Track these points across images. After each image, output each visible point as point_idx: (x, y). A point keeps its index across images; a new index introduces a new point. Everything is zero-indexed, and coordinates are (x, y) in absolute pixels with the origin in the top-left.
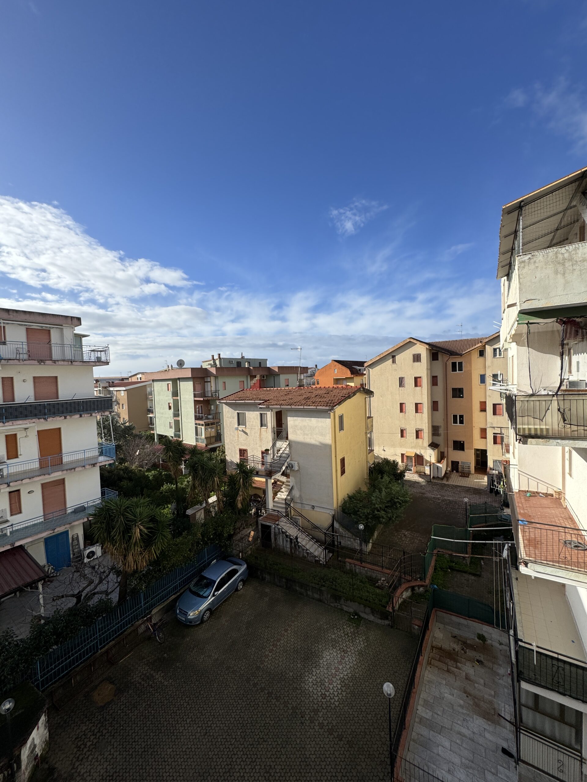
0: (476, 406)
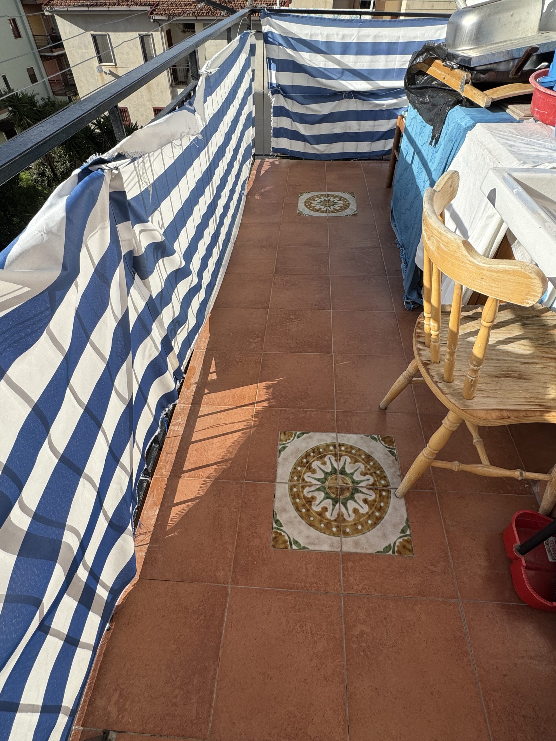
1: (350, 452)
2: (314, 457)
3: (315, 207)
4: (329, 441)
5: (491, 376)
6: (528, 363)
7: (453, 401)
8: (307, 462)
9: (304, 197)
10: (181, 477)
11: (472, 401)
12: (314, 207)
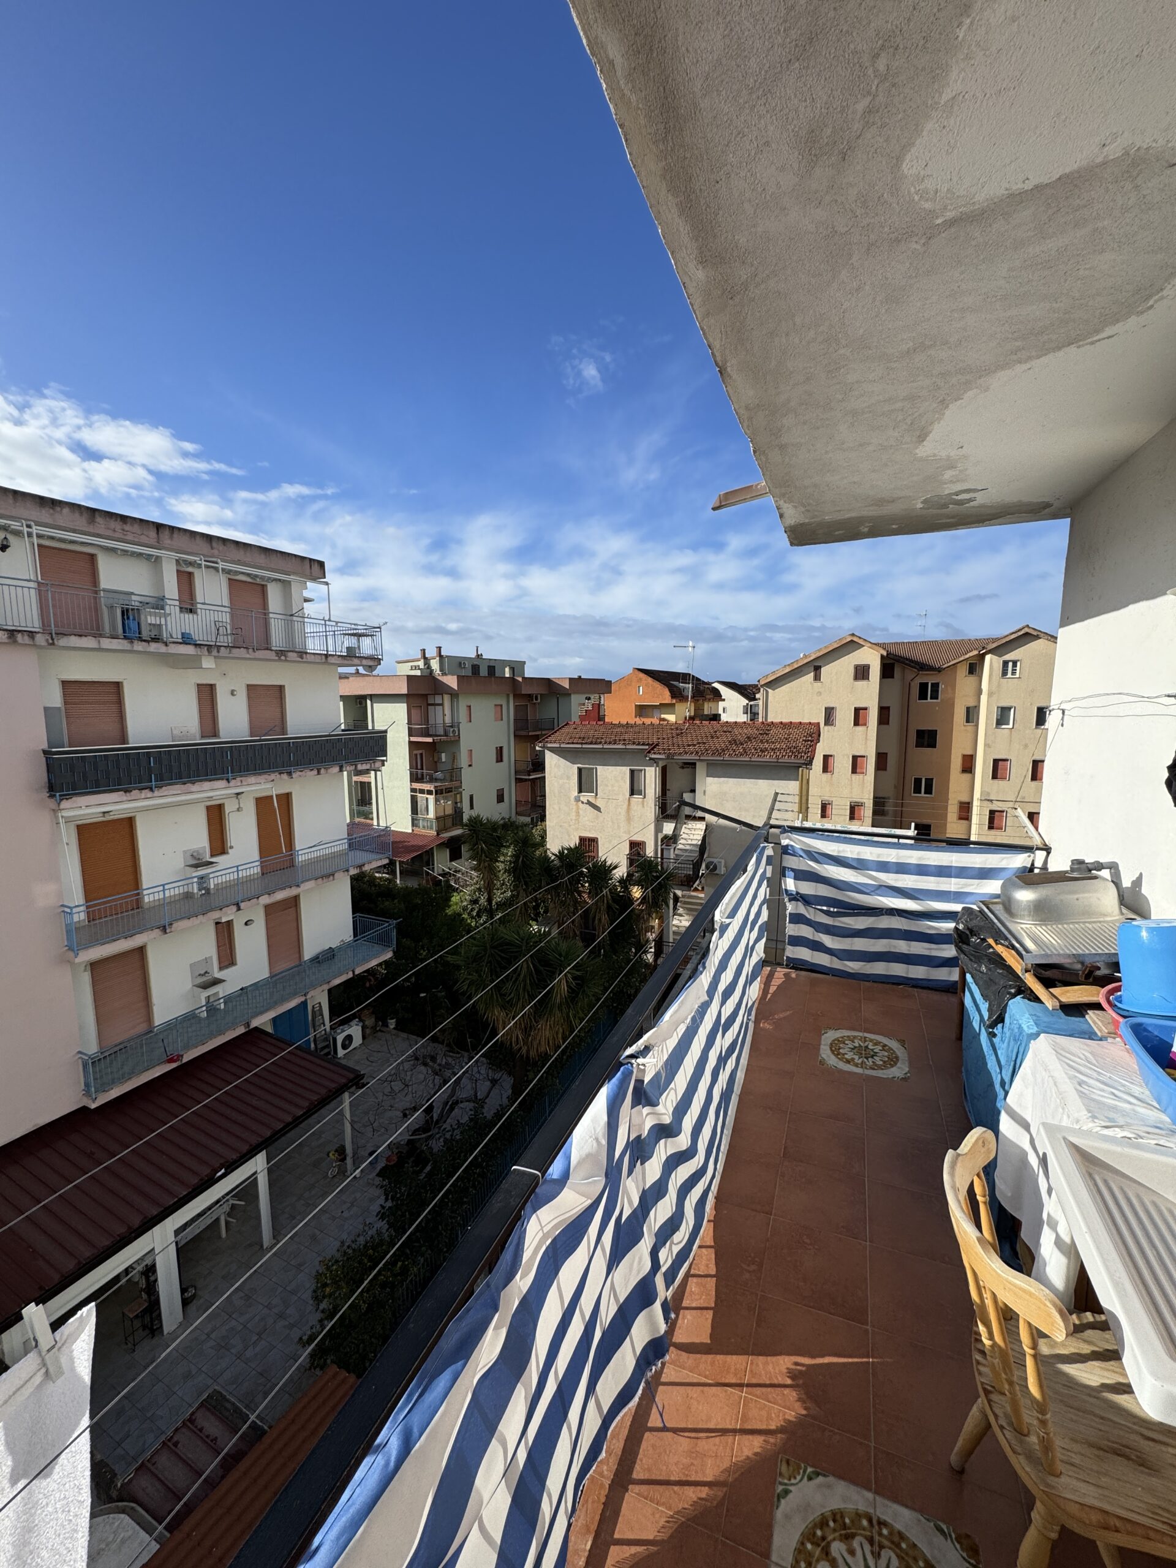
0: (956, 763)
1: (898, 1546)
2: (835, 1530)
3: (846, 1056)
4: (862, 1507)
5: (1091, 1445)
6: (1153, 1440)
7: (1028, 1469)
8: (823, 1538)
9: (830, 1036)
10: (627, 1490)
11: (1056, 1479)
12: (844, 1054)
